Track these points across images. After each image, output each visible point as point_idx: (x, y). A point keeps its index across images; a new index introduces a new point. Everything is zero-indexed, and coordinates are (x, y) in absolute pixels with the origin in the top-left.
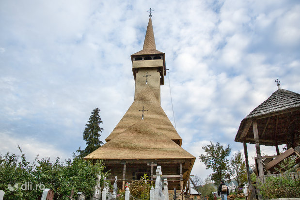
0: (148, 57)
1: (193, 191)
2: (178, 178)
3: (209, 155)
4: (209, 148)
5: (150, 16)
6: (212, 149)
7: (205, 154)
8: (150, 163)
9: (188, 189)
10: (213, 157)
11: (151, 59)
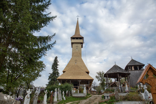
0: (77, 38)
1: (93, 89)
2: (88, 86)
3: (99, 76)
4: (99, 73)
5: (78, 19)
6: (100, 73)
7: (98, 75)
8: (79, 80)
9: (91, 89)
10: (101, 77)
11: (78, 39)
